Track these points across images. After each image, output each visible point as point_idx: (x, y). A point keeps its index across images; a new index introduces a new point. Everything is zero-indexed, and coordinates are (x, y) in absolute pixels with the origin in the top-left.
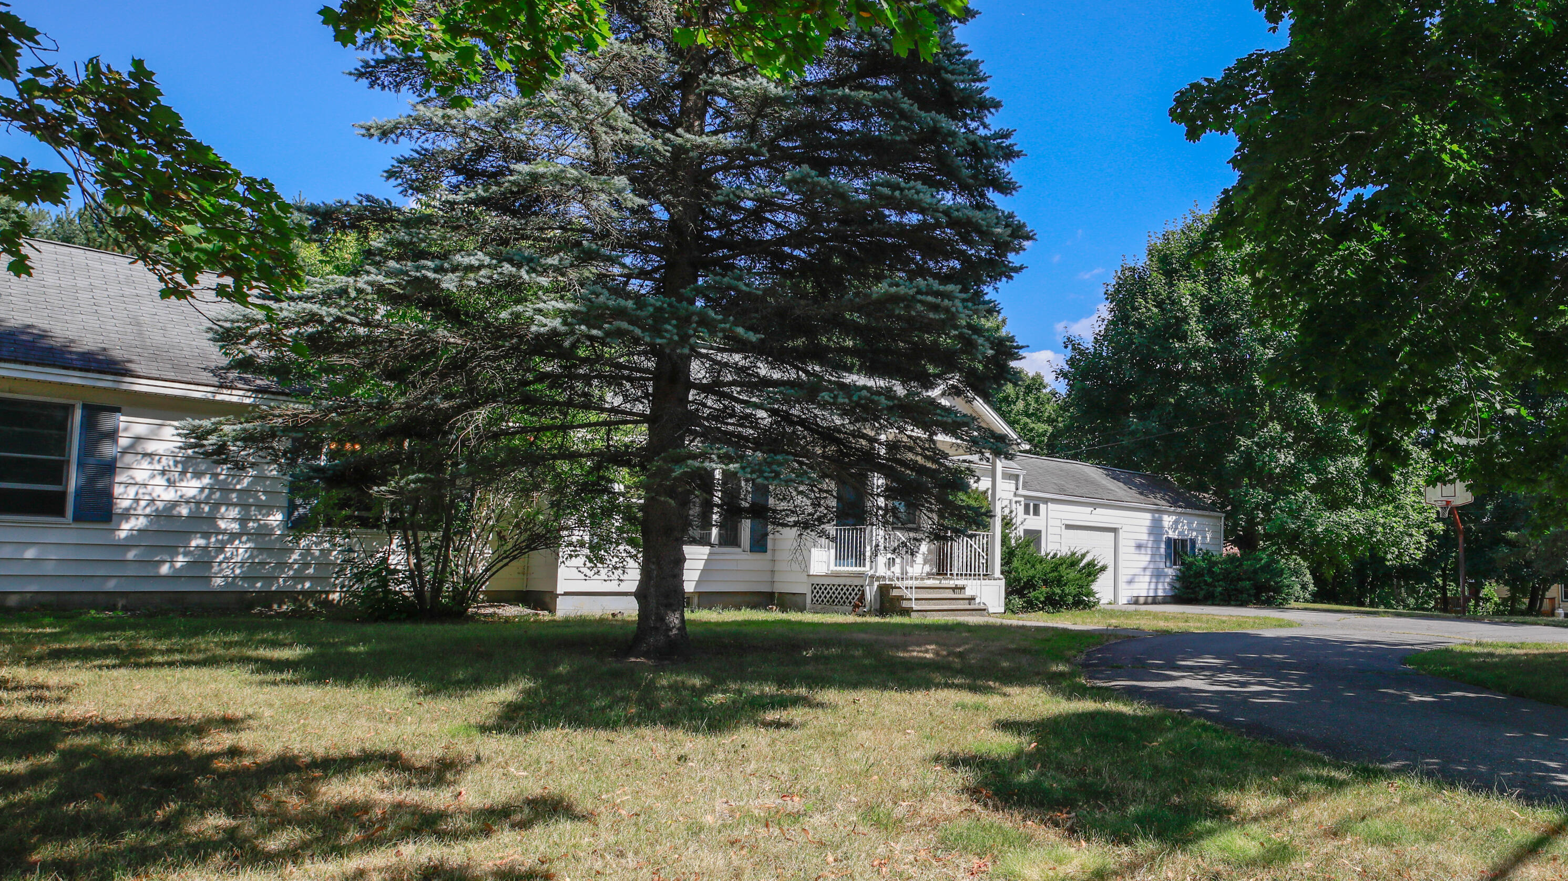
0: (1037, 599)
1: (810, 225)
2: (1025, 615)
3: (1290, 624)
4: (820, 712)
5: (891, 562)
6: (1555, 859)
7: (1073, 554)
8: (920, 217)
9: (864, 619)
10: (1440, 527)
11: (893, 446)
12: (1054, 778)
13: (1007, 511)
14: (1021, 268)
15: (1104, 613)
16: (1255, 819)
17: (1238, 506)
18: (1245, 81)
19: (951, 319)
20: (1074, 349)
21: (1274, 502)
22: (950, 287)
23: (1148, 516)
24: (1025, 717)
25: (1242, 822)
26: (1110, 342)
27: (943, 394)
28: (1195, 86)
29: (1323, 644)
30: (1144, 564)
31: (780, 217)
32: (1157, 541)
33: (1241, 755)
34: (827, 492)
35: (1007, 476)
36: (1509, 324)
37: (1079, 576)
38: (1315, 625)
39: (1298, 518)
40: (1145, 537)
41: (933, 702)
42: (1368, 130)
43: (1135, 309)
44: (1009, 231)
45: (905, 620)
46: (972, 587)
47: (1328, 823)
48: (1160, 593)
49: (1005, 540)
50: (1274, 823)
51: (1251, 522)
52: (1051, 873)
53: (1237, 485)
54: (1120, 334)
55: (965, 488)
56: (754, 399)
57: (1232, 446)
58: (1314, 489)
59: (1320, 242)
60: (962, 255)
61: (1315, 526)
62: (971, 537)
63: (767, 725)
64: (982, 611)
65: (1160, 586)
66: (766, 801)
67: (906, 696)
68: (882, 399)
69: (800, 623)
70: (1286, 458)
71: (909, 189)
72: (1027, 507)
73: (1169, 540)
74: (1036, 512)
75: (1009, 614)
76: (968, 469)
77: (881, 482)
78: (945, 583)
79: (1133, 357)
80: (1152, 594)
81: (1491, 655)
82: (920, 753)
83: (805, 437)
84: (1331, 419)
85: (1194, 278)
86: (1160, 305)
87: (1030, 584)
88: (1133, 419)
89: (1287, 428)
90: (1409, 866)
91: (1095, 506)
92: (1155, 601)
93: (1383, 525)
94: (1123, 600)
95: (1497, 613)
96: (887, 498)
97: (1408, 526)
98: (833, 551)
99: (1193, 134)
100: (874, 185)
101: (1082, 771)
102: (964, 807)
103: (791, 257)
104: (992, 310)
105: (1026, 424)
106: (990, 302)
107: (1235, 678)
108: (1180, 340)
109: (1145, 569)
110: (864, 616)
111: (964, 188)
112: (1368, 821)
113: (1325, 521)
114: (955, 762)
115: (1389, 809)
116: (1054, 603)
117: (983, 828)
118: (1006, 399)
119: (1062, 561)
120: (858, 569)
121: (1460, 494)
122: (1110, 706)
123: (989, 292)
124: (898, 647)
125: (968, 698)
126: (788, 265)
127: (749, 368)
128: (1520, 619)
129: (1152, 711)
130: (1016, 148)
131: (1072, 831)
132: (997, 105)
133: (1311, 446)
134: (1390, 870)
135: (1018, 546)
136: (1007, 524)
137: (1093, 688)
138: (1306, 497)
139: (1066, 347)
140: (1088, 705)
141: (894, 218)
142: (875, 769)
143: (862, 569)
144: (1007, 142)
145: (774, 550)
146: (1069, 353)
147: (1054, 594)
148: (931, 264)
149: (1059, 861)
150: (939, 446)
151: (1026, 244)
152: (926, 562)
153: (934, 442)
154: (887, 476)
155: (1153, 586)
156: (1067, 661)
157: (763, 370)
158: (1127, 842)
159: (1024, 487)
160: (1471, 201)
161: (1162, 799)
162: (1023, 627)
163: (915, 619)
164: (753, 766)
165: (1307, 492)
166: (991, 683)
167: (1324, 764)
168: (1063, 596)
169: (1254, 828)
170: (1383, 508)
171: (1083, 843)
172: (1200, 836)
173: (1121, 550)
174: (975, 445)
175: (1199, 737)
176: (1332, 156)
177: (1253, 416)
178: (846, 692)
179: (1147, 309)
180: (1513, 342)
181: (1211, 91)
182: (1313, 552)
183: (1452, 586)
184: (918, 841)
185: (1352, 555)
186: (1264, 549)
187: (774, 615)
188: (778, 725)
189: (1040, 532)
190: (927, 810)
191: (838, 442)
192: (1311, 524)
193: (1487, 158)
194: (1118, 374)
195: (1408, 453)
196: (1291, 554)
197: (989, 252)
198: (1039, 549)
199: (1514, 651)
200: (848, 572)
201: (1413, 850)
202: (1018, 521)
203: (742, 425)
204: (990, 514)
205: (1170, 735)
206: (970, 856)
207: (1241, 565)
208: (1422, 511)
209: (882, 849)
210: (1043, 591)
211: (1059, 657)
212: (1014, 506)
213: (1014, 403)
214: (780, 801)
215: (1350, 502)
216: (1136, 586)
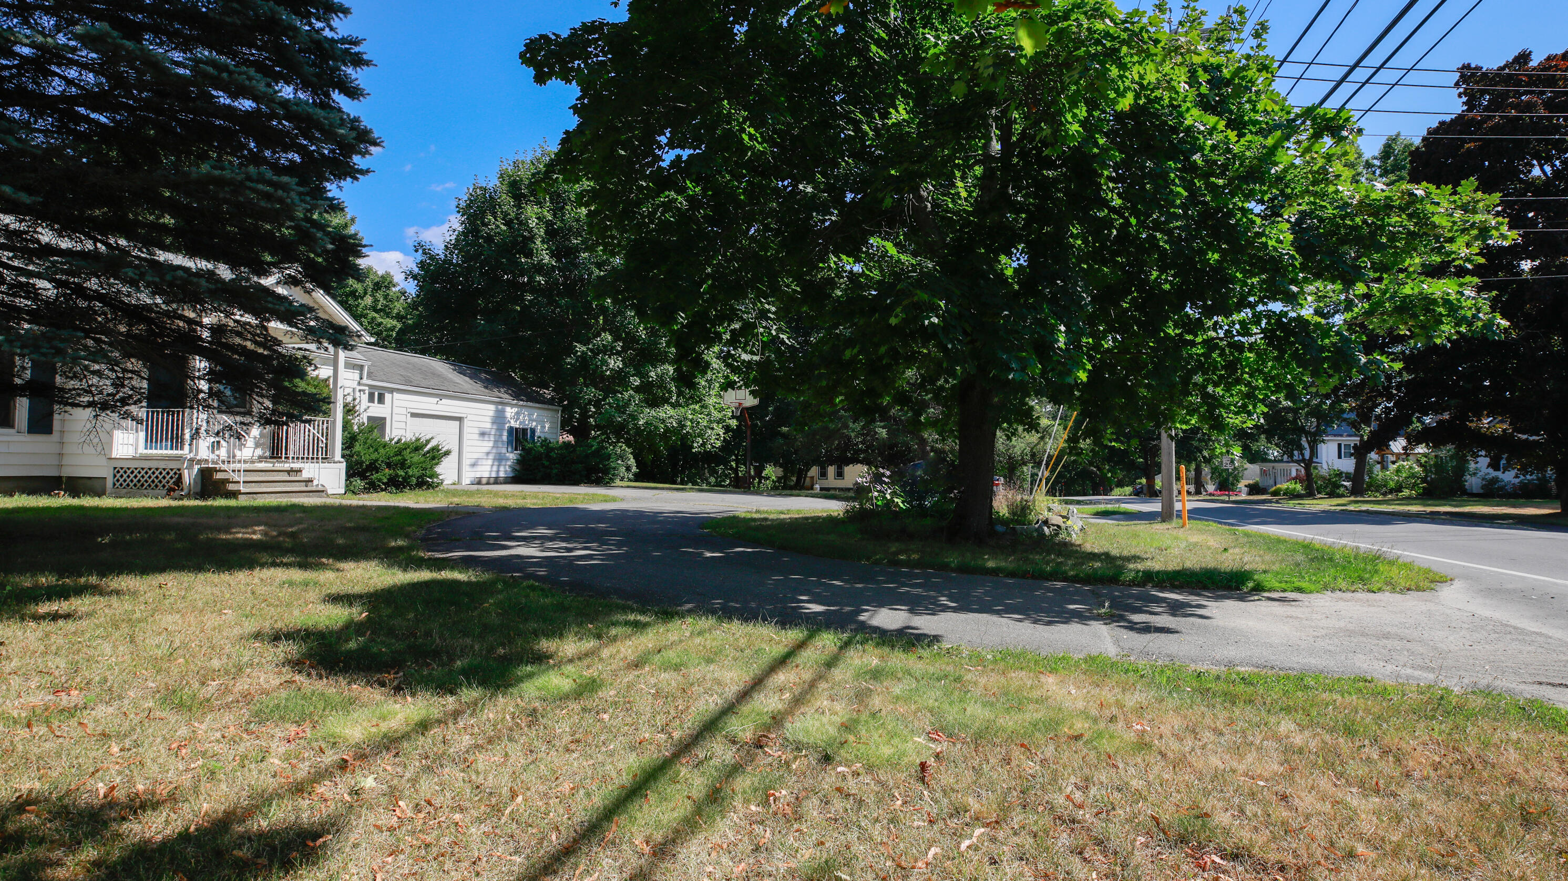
0: (380, 480)
1: (112, 89)
2: (366, 496)
3: (614, 499)
4: (114, 600)
5: (215, 446)
6: (797, 666)
7: (418, 440)
8: (254, 105)
9: (181, 503)
10: (734, 423)
11: (218, 330)
12: (383, 643)
13: (349, 399)
14: (367, 171)
15: (447, 492)
16: (571, 661)
17: (574, 401)
18: (589, 43)
19: (287, 212)
20: (424, 253)
21: (604, 399)
22: (285, 179)
23: (492, 407)
24: (358, 589)
25: (559, 665)
26: (460, 251)
27: (278, 283)
28: (544, 37)
29: (639, 515)
30: (487, 450)
31: (72, 73)
32: (500, 430)
33: (563, 608)
34: (132, 372)
35: (349, 366)
36: (787, 271)
37: (423, 459)
38: (635, 499)
39: (624, 413)
40: (489, 425)
41: (256, 581)
42: (689, 104)
43: (486, 225)
44: (354, 134)
45: (232, 503)
46: (309, 470)
47: (631, 658)
48: (502, 474)
49: (346, 426)
50: (586, 662)
51: (585, 415)
52: (374, 730)
53: (574, 384)
54: (470, 245)
55: (302, 375)
56: (31, 268)
57: (570, 350)
58: (637, 390)
59: (645, 188)
60: (301, 150)
61: (638, 420)
62: (309, 422)
63: (37, 618)
64: (321, 492)
65: (502, 469)
66: (31, 699)
67: (225, 577)
68: (203, 282)
69: (97, 509)
70: (615, 363)
71: (240, 74)
72: (371, 397)
73: (511, 428)
74: (381, 400)
75: (349, 495)
76: (305, 357)
77: (203, 365)
78: (279, 466)
79: (482, 267)
80: (494, 475)
81: (766, 519)
82: (237, 631)
83: (105, 314)
84: (653, 333)
85: (540, 204)
86: (508, 223)
87: (373, 467)
88: (480, 320)
89: (617, 338)
90: (692, 684)
91: (441, 397)
92: (497, 481)
93: (691, 420)
94: (466, 481)
95: (775, 488)
96: (209, 381)
97: (710, 421)
98: (142, 435)
99: (540, 79)
100: (197, 61)
101: (414, 635)
102: (284, 679)
103: (87, 119)
104: (336, 207)
105: (373, 319)
106: (333, 199)
107: (564, 545)
108: (526, 257)
109: (488, 454)
110: (181, 498)
111: (305, 85)
112: (663, 653)
113: (647, 415)
114: (276, 638)
115: (681, 641)
116: (397, 484)
117: (304, 697)
118: (353, 293)
119: (407, 446)
120: (174, 452)
121: (746, 398)
122: (446, 575)
123: (333, 189)
124: (219, 529)
125: (297, 575)
126: (83, 127)
127: (26, 233)
128: (788, 492)
129: (486, 576)
130: (365, 57)
131: (398, 689)
132: (346, 11)
133: (637, 355)
134: (678, 689)
135: (361, 431)
136: (349, 411)
137: (430, 559)
138: (631, 396)
139: (416, 251)
140: (425, 575)
141: (224, 100)
142: (181, 652)
143: (179, 452)
144: (356, 49)
145: (62, 432)
146: (419, 256)
147: (397, 475)
148: (268, 153)
149: (383, 718)
150: (271, 332)
151: (373, 149)
152: (257, 445)
153: (266, 329)
154: (208, 359)
155: (495, 468)
156: (407, 536)
157: (46, 236)
158: (452, 693)
159: (370, 376)
160: (764, 175)
161: (488, 652)
162: (363, 507)
163: (243, 501)
164: (15, 663)
165: (632, 392)
166: (324, 560)
167: (633, 611)
168: (406, 479)
169: (569, 669)
170: (692, 407)
171: (409, 699)
172: (520, 680)
173: (466, 436)
174: (313, 334)
175: (527, 596)
176: (658, 120)
177: (589, 327)
178: (150, 577)
179: (496, 225)
180: (788, 286)
181: (557, 44)
182: (636, 441)
183: (743, 468)
184: (228, 718)
185: (666, 444)
186: (595, 438)
187: (62, 500)
188: (55, 617)
189: (385, 419)
190: (242, 685)
191: (150, 322)
192: (634, 418)
193: (775, 144)
194: (466, 279)
195: (708, 364)
196: (618, 442)
197: (332, 151)
198: (383, 435)
199: (782, 516)
200: (162, 456)
201: (695, 673)
202: (361, 408)
203: (14, 295)
204: (328, 400)
205: (500, 597)
206: (288, 725)
207: (575, 450)
208: (721, 410)
209: (183, 731)
210: (385, 474)
211: (398, 532)
212: (358, 394)
213: (362, 298)
214: (51, 697)
215: (666, 401)
216: (479, 468)
